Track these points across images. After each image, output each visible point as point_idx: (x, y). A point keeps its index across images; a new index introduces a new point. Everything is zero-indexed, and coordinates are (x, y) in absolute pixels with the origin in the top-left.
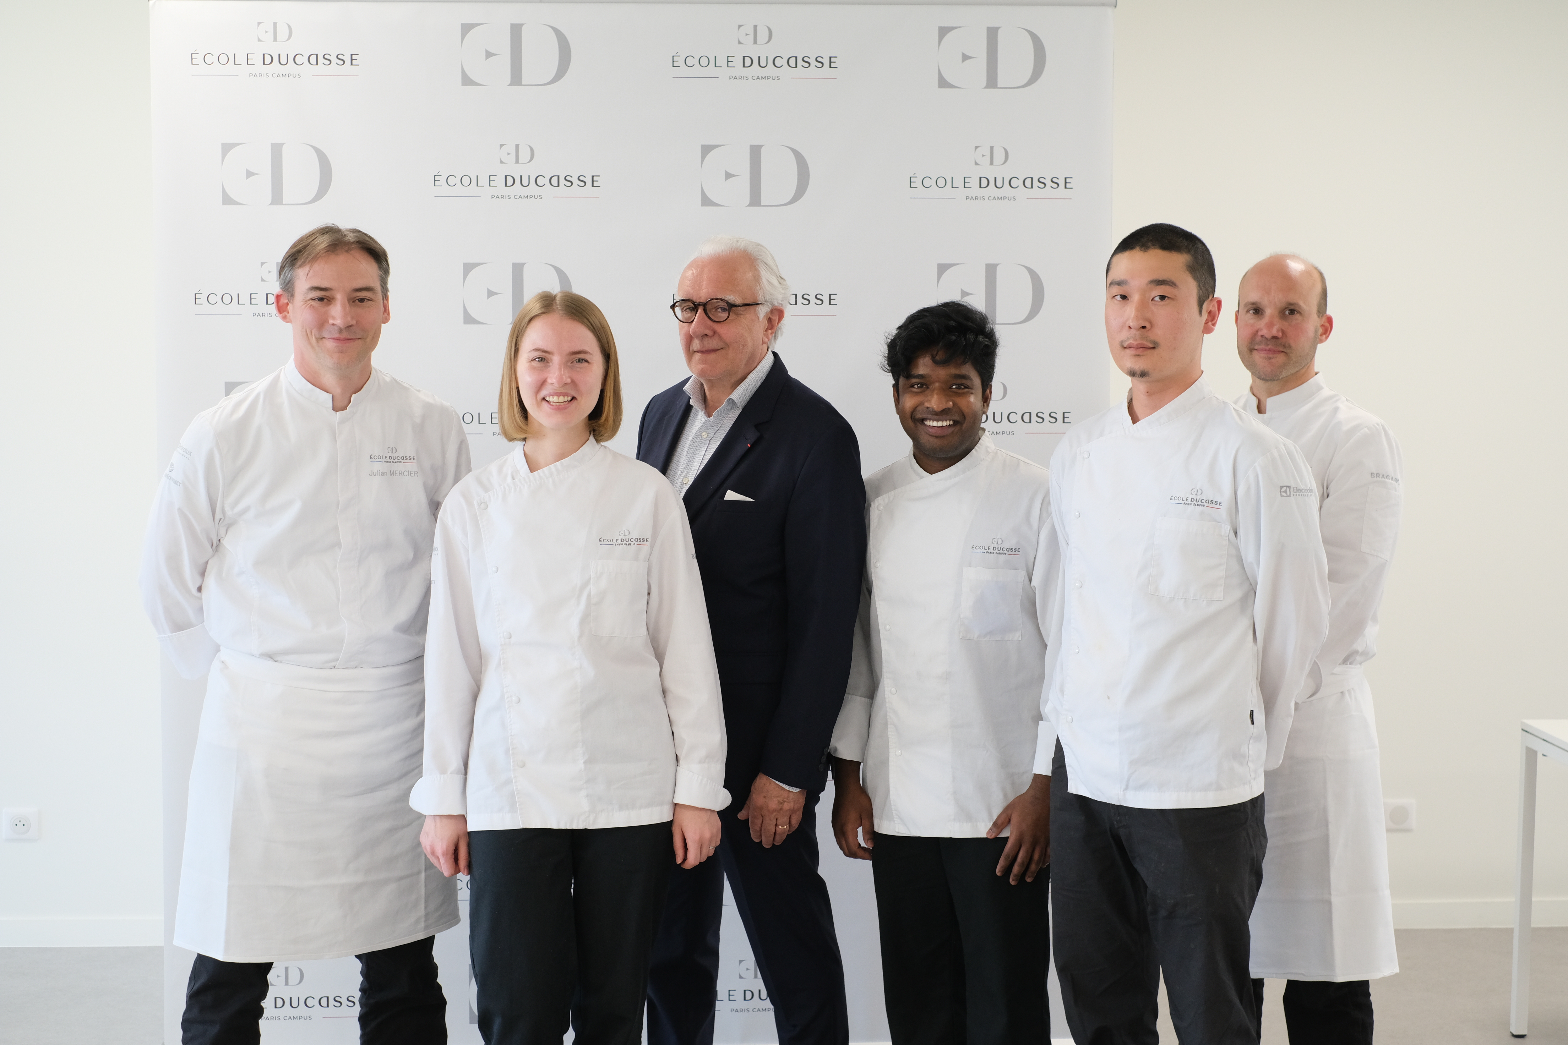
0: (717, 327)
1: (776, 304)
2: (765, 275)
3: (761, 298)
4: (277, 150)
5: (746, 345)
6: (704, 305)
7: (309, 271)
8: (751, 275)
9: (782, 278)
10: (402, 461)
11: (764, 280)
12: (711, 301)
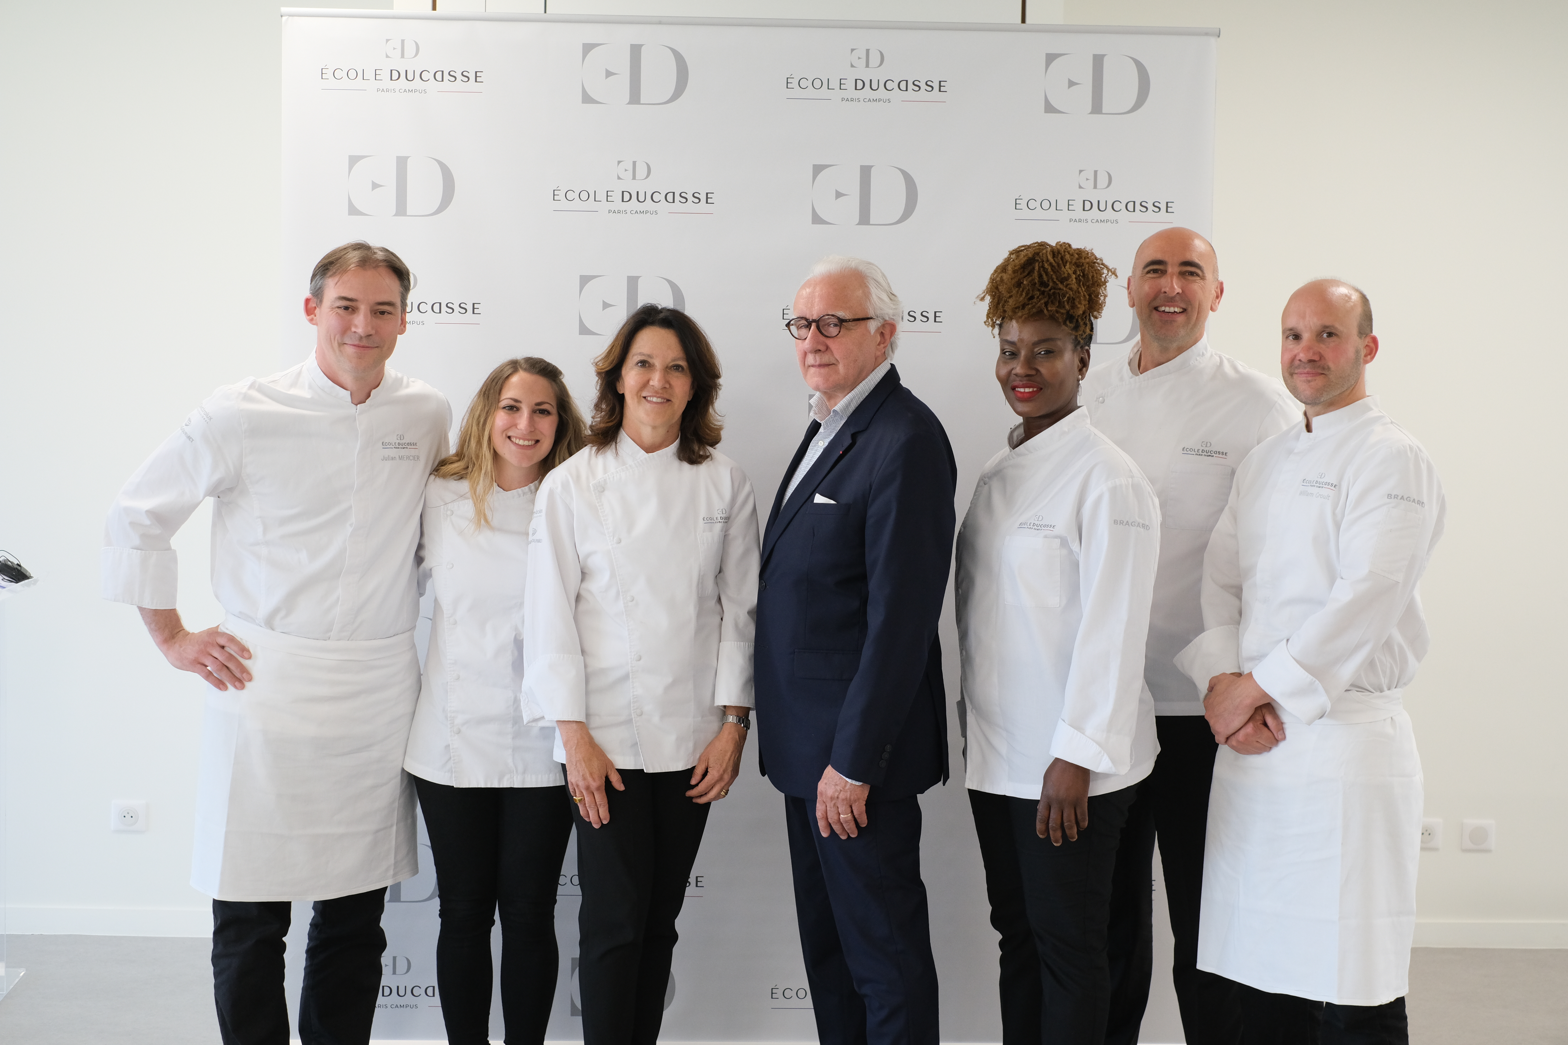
1: (888, 319)
2: (874, 291)
3: (871, 313)
5: (857, 360)
6: (817, 322)
8: (861, 291)
9: (894, 296)
10: (408, 447)
11: (873, 295)
12: (824, 318)
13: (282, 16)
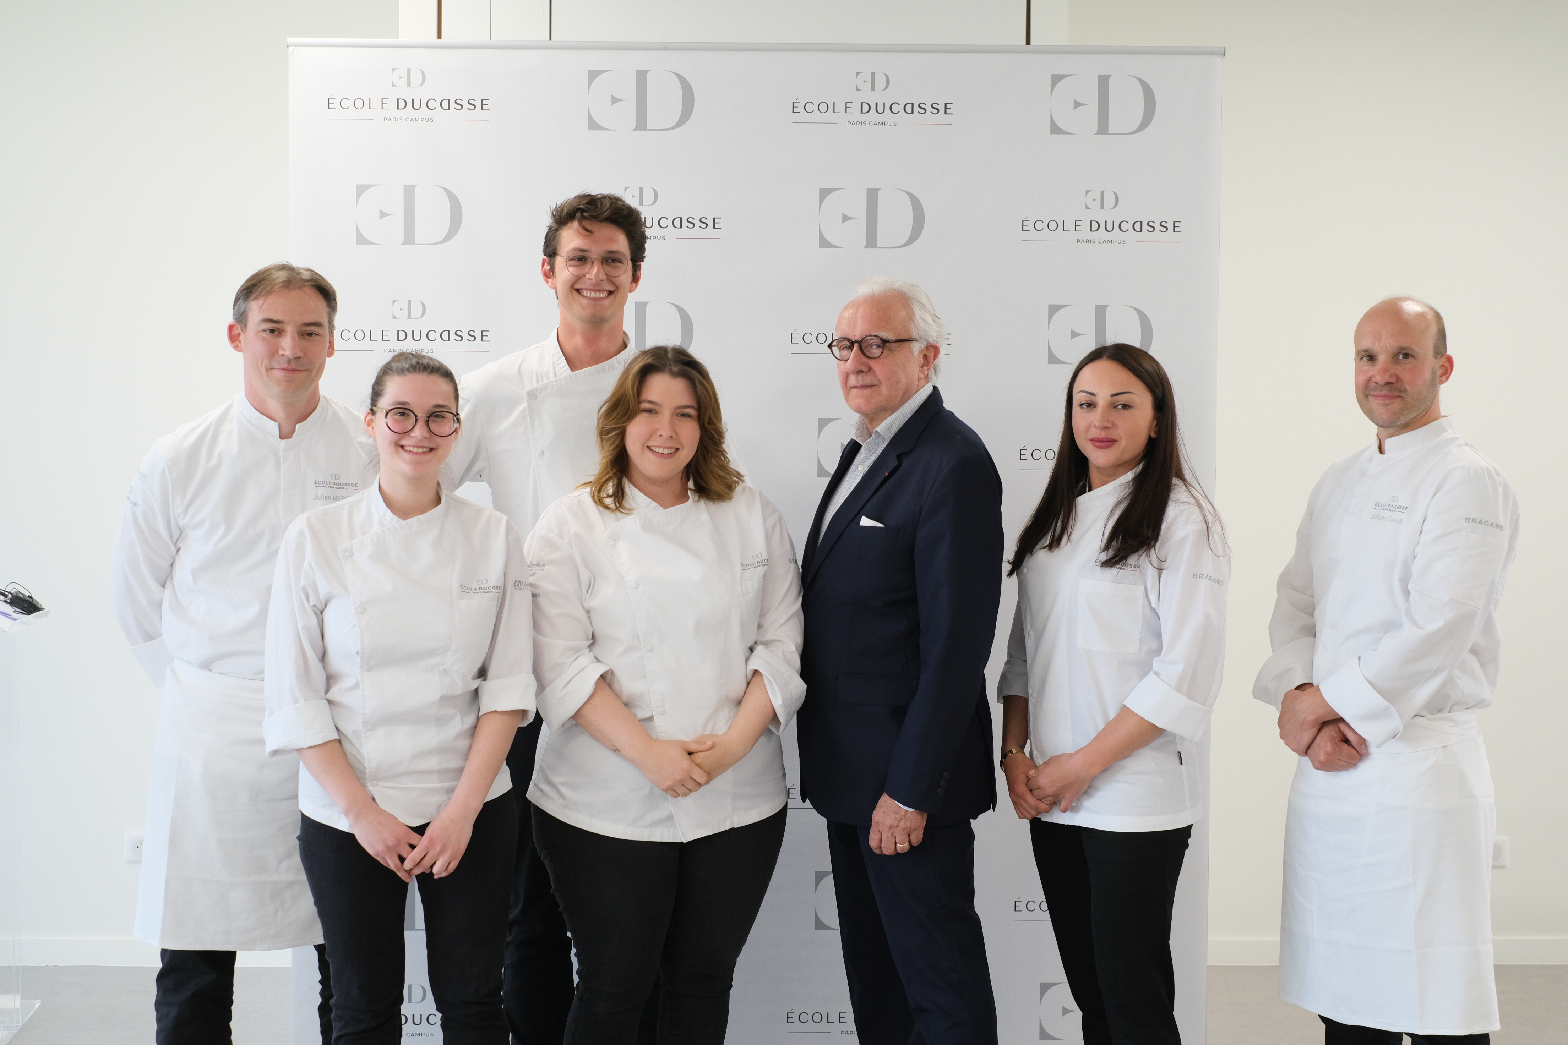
0: (872, 363)
1: (931, 341)
2: (918, 312)
3: (914, 335)
4: (409, 191)
5: (899, 382)
6: (860, 342)
7: (263, 304)
8: (904, 313)
9: (937, 317)
10: (345, 487)
11: (918, 317)
12: (867, 338)
13: (288, 47)
